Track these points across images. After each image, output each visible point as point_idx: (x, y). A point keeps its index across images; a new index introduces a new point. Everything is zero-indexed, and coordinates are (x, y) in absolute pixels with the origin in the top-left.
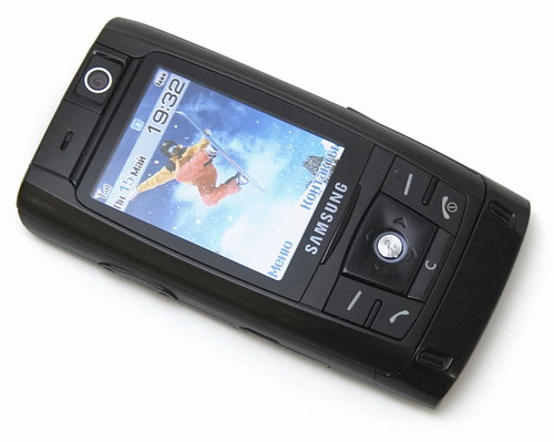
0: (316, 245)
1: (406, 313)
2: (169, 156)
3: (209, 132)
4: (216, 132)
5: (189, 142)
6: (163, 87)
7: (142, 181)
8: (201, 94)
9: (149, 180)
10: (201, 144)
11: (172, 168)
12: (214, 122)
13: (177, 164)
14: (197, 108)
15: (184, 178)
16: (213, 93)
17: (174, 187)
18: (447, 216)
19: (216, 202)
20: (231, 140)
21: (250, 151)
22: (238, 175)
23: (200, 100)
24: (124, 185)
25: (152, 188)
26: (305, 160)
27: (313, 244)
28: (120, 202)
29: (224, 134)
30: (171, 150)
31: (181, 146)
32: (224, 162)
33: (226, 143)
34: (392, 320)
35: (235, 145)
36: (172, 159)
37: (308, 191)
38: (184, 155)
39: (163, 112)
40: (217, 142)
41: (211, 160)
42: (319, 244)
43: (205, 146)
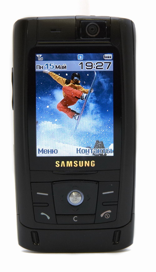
0: (60, 165)
1: (49, 218)
2: (73, 79)
3: (92, 91)
4: (94, 94)
5: (83, 84)
6: (104, 60)
7: (55, 72)
8: (109, 79)
9: (57, 75)
10: (85, 90)
11: (67, 83)
12: (98, 91)
13: (70, 84)
14: (102, 80)
15: (65, 90)
16: (112, 84)
17: (59, 88)
18: (102, 215)
19: (61, 110)
20: (93, 103)
21: (92, 114)
22: (78, 114)
23: (106, 80)
24: (49, 65)
25: (54, 78)
26: (99, 140)
27: (60, 164)
28: (40, 67)
29: (95, 99)
30: (75, 78)
31: (79, 82)
32: (81, 105)
33: (91, 102)
34: (42, 214)
35: (92, 106)
36: (72, 81)
37: (85, 148)
38: (76, 85)
39: (92, 66)
40: (89, 97)
41: (79, 99)
42: (62, 166)
43: (85, 92)
